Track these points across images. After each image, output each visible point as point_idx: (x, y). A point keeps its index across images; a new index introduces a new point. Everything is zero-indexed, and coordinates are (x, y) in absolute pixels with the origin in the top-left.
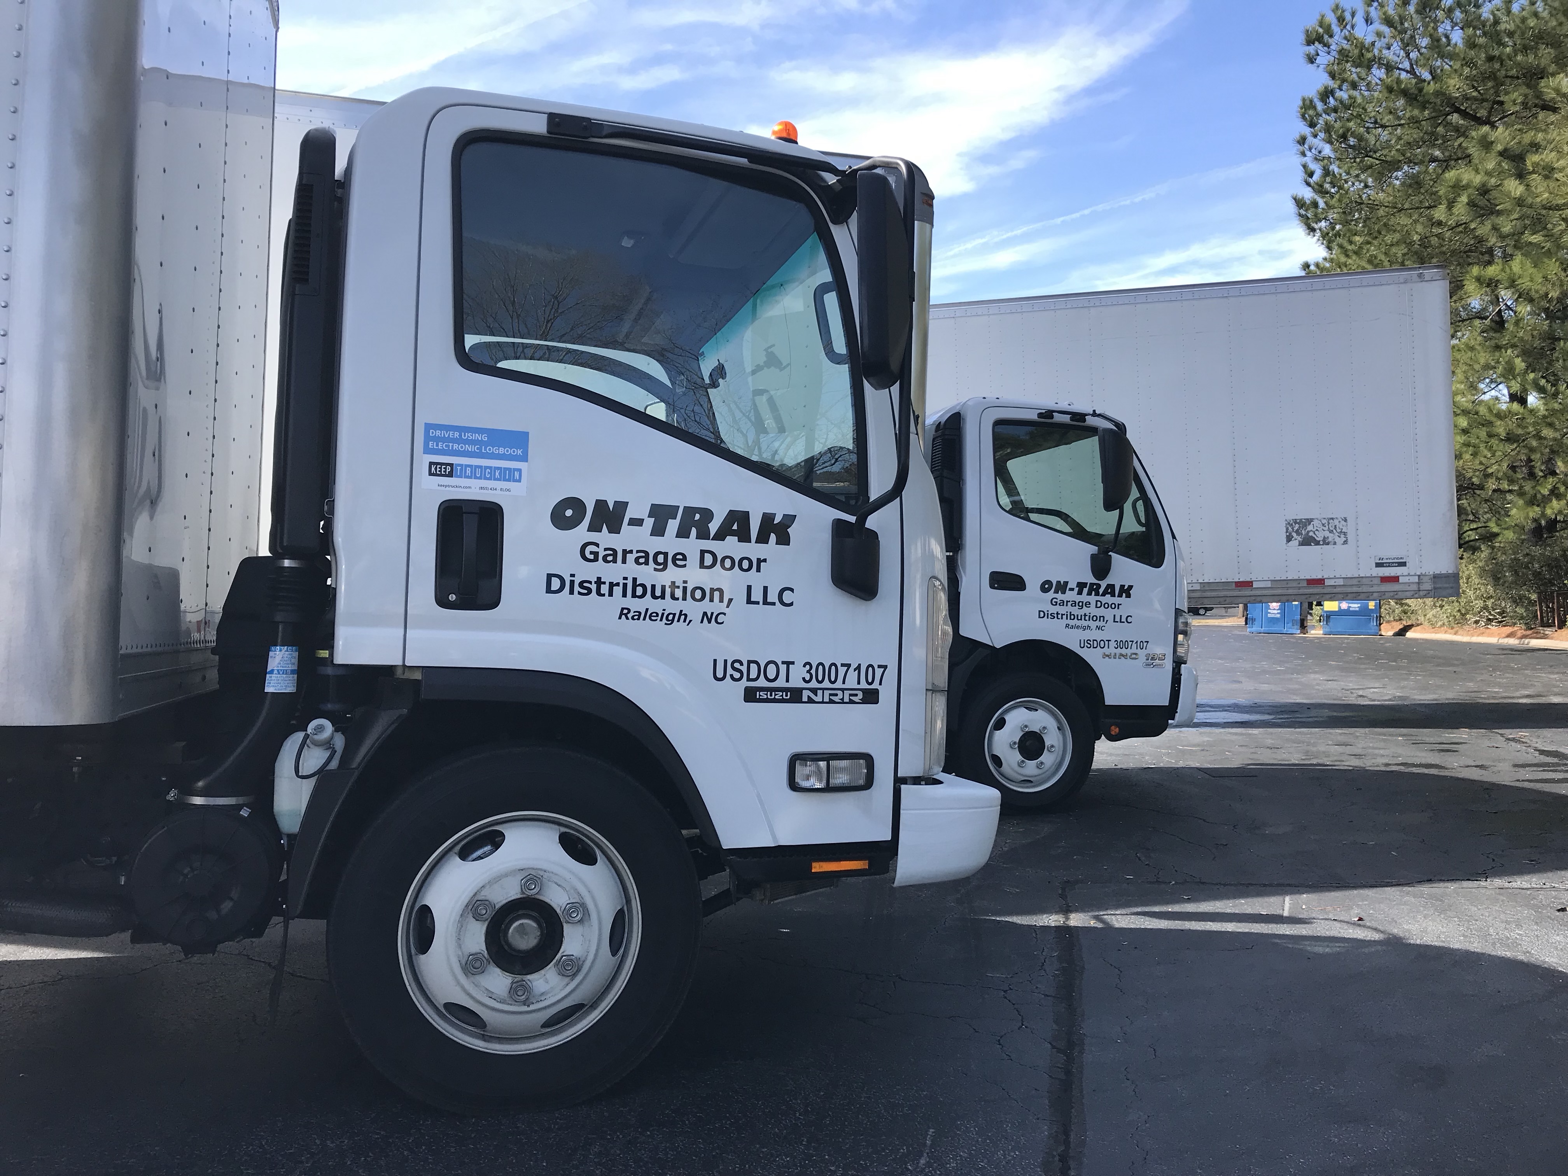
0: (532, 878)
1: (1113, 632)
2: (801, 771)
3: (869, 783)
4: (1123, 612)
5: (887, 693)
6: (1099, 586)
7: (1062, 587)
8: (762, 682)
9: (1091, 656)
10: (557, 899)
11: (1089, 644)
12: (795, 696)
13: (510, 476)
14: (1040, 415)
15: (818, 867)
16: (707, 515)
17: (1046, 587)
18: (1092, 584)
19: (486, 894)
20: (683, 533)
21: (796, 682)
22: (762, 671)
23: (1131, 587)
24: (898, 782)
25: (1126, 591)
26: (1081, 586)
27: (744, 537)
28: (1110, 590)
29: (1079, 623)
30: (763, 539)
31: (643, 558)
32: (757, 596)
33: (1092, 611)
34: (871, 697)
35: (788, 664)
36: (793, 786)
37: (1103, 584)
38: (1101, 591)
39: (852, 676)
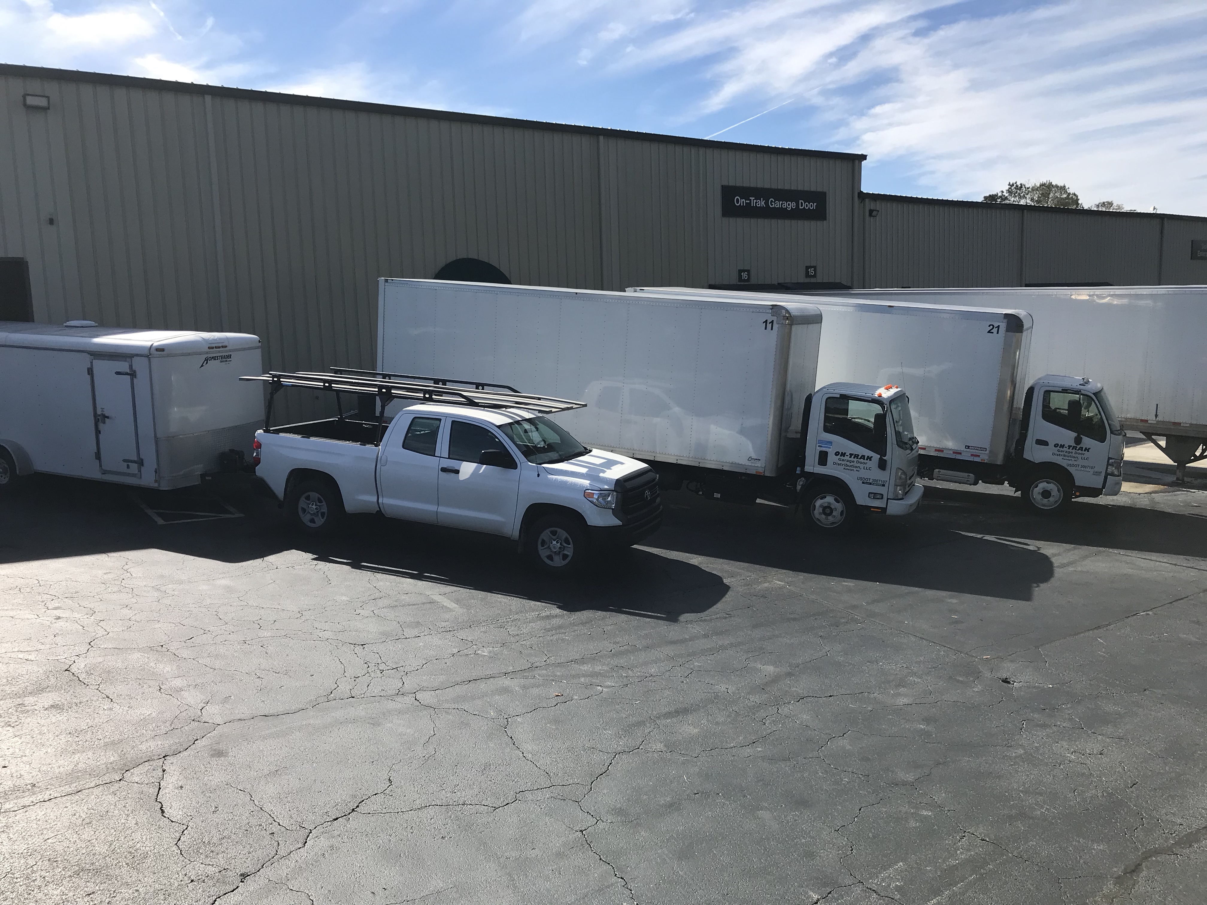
0: (829, 503)
1: (1080, 462)
2: (870, 495)
3: (882, 498)
4: (1085, 456)
5: (887, 485)
6: (1077, 447)
7: (1062, 446)
8: (865, 481)
9: (1072, 470)
10: (833, 507)
11: (1070, 465)
12: (870, 484)
13: (829, 448)
14: (1062, 390)
15: (872, 509)
16: (858, 455)
17: (1056, 445)
18: (1074, 446)
19: (823, 504)
20: (854, 458)
21: (870, 482)
22: (865, 479)
23: (1089, 449)
24: (888, 499)
25: (1087, 450)
26: (1070, 446)
27: (864, 459)
28: (1081, 449)
29: (1068, 458)
30: (867, 460)
31: (848, 461)
32: (865, 468)
33: (1073, 455)
34: (884, 485)
35: (870, 479)
36: (869, 497)
37: (1078, 447)
38: (1077, 449)
39: (881, 482)
